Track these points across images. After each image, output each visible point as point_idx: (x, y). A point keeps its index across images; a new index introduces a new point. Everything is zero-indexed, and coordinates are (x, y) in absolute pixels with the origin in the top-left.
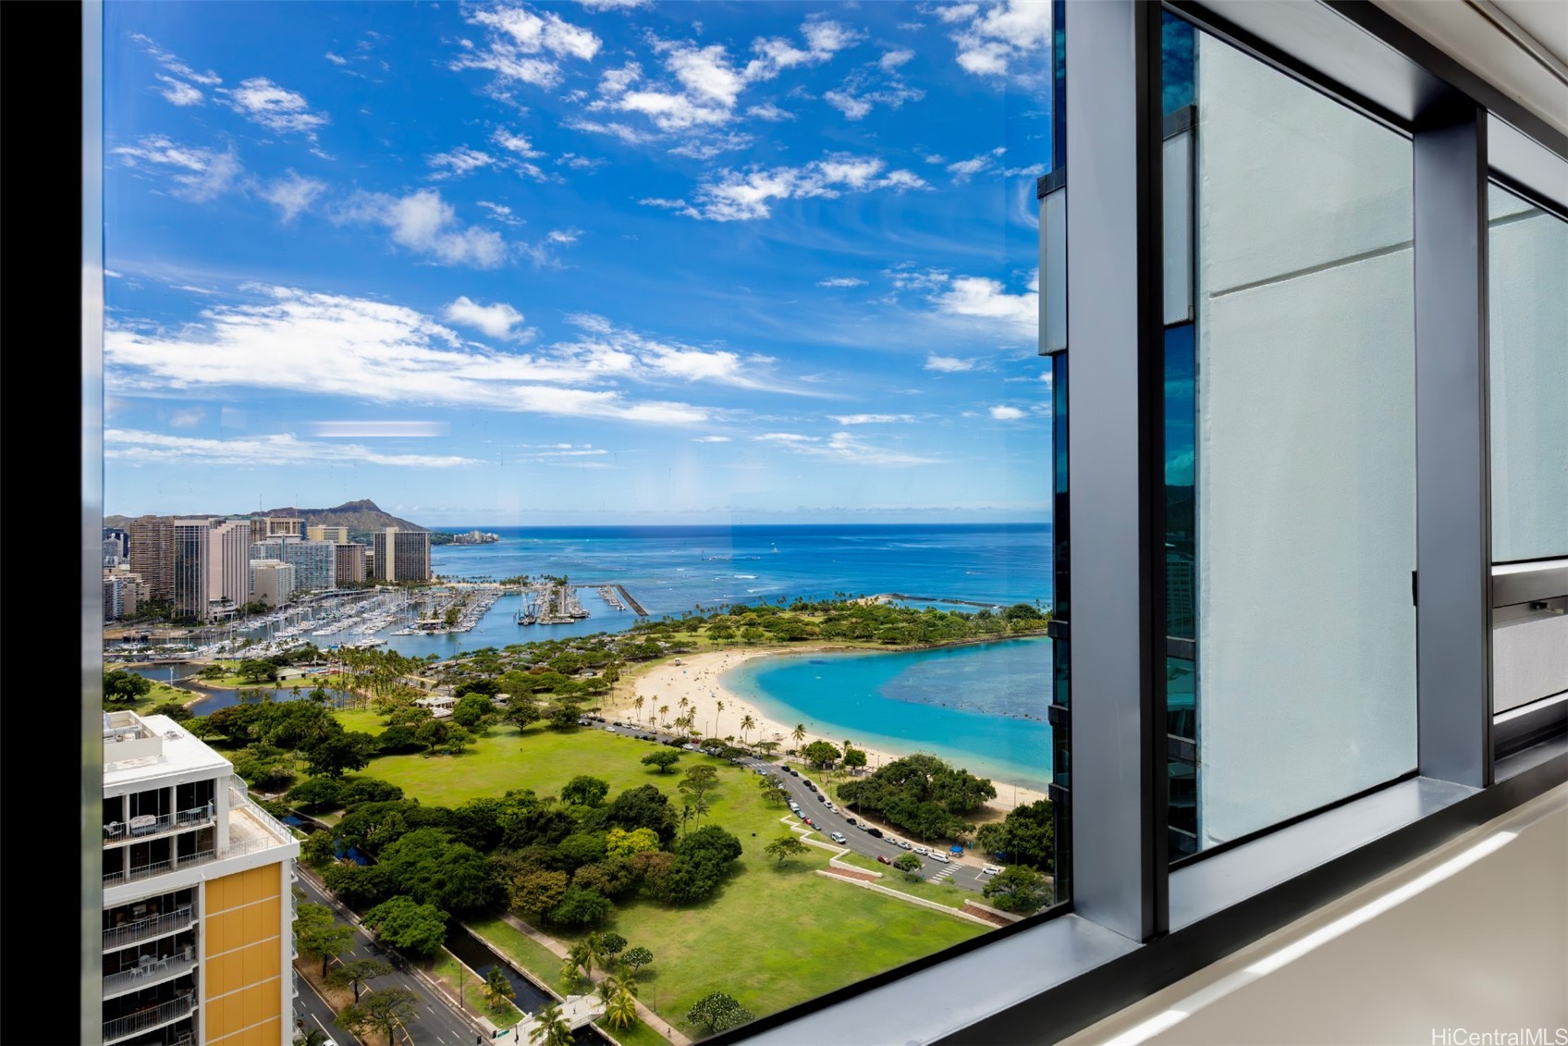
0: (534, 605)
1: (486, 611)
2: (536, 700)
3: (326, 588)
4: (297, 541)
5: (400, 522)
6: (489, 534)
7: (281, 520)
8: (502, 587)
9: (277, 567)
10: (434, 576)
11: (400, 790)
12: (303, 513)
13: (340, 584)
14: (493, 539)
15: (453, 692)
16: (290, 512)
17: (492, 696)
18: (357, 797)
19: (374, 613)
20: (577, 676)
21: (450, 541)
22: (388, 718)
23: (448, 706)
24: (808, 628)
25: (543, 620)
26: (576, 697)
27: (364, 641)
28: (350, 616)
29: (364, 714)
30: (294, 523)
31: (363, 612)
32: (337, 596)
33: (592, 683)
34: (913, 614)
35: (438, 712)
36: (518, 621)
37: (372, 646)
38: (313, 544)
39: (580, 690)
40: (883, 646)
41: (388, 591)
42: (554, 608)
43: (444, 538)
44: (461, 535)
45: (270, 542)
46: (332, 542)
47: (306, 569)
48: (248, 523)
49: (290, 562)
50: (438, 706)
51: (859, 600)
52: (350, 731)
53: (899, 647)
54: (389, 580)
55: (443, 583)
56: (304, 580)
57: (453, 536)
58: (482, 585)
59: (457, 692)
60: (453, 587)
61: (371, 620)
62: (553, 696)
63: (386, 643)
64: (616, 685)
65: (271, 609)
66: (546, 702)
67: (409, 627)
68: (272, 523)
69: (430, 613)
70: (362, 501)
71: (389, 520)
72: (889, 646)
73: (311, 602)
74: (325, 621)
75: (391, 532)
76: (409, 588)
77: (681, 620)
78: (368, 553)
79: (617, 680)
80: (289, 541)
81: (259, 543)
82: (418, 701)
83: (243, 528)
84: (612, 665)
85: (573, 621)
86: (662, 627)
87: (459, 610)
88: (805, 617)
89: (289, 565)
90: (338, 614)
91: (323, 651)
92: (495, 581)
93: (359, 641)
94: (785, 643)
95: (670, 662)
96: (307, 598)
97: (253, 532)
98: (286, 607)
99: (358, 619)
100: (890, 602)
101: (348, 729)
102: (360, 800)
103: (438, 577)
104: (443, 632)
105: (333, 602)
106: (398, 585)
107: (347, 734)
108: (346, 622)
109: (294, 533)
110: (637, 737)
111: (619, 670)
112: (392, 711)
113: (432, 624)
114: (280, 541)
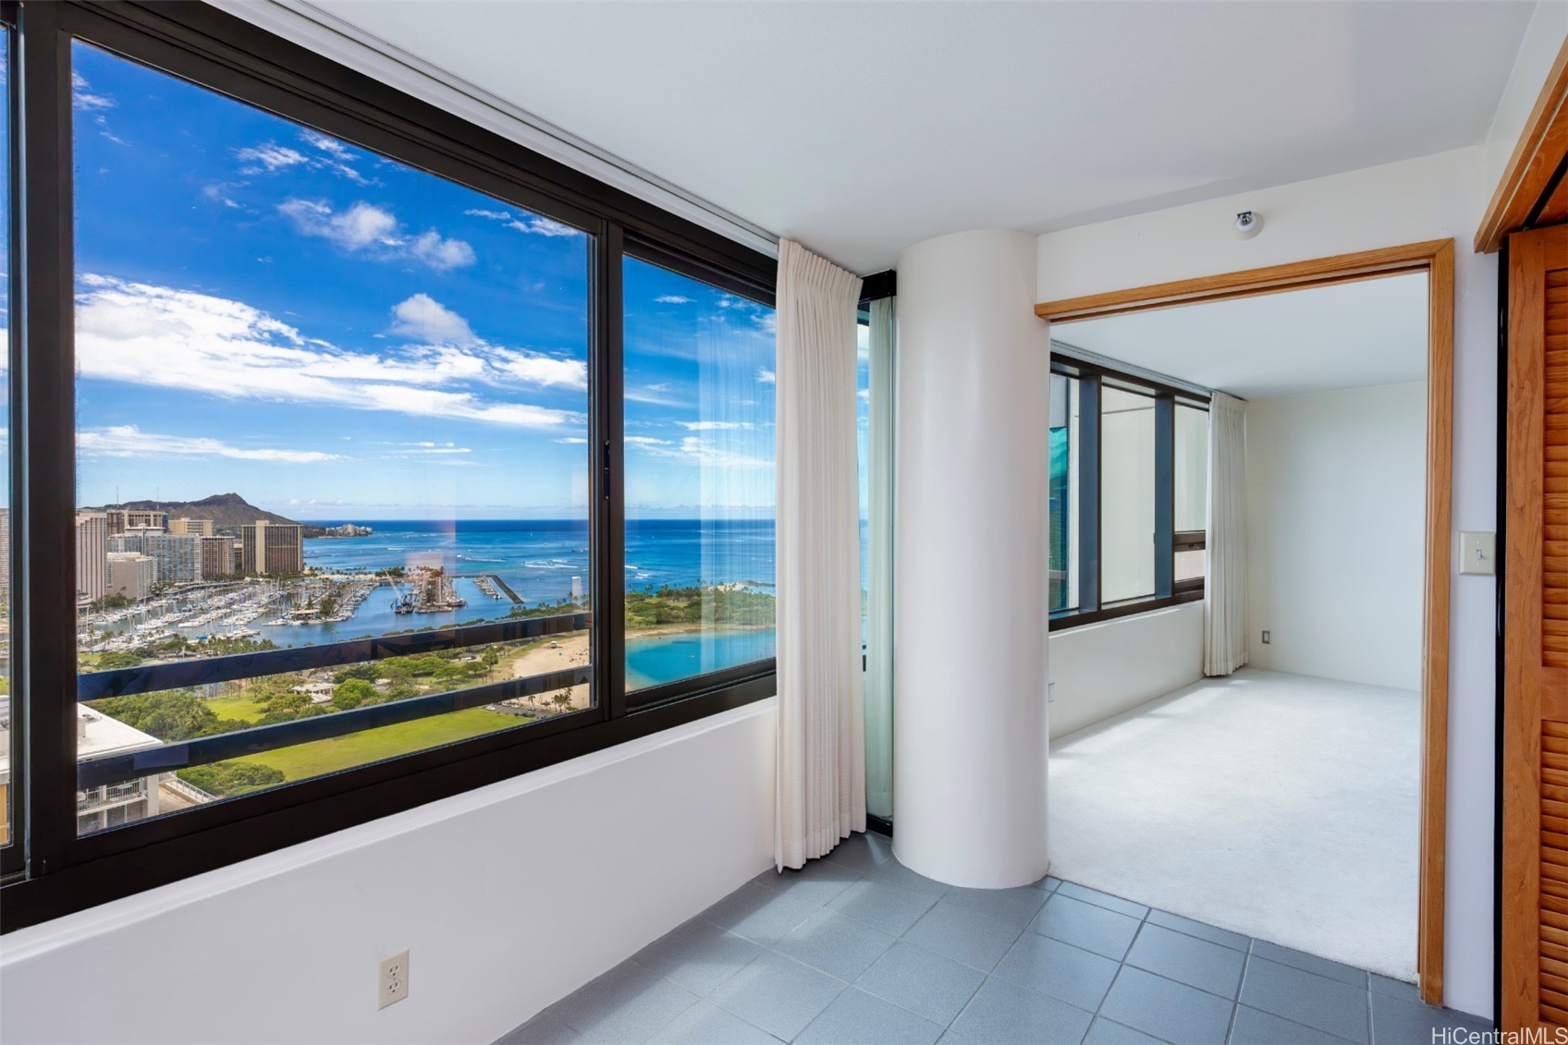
0: (411, 595)
1: (363, 600)
2: (416, 684)
3: (192, 580)
4: (159, 534)
5: (269, 516)
6: (363, 528)
7: (141, 513)
8: (378, 578)
9: (137, 560)
10: (307, 568)
11: (281, 773)
12: (164, 506)
13: (206, 577)
14: (367, 532)
15: (333, 678)
16: (149, 505)
17: (373, 681)
18: (236, 782)
19: (245, 605)
20: (457, 660)
21: (322, 534)
22: (264, 705)
23: (326, 692)
24: (674, 612)
25: (420, 609)
26: (456, 680)
27: (235, 632)
28: (219, 608)
29: (239, 703)
30: (155, 516)
31: (231, 604)
32: (203, 588)
33: (473, 666)
34: (766, 598)
35: (317, 698)
36: (394, 610)
37: (244, 637)
38: (177, 536)
39: (460, 673)
40: (741, 627)
41: (258, 582)
42: (431, 596)
43: (316, 530)
44: (333, 529)
45: (127, 534)
46: (197, 534)
47: (170, 562)
48: (104, 515)
49: (152, 555)
50: (317, 692)
51: (719, 587)
52: (225, 719)
53: (754, 627)
54: (259, 573)
55: (316, 575)
56: (167, 573)
57: (324, 529)
58: (357, 577)
59: (337, 678)
60: (327, 579)
61: (241, 611)
62: (434, 680)
63: (259, 634)
64: (495, 667)
65: (132, 602)
66: (427, 685)
67: (283, 618)
68: (130, 516)
69: (304, 602)
70: (228, 494)
71: (256, 513)
72: (748, 627)
73: (176, 594)
74: (192, 613)
75: (261, 525)
76: (281, 580)
77: (556, 606)
78: (236, 546)
79: (496, 662)
80: (150, 534)
81: (116, 535)
82: (295, 688)
83: (99, 521)
84: (492, 649)
85: (450, 609)
86: (537, 613)
87: (335, 600)
88: (671, 603)
89: (151, 558)
90: (205, 606)
91: (192, 642)
92: (370, 573)
93: (230, 631)
94: (653, 626)
95: (546, 645)
96: (171, 591)
97: (110, 525)
98: (149, 600)
99: (228, 611)
100: (746, 588)
101: (222, 717)
102: (240, 785)
103: (311, 569)
104: (317, 622)
105: (200, 594)
106: (270, 576)
107: (222, 722)
108: (214, 614)
109: (155, 525)
110: (517, 715)
111: (498, 654)
112: (268, 698)
113: (307, 614)
114: (141, 534)
